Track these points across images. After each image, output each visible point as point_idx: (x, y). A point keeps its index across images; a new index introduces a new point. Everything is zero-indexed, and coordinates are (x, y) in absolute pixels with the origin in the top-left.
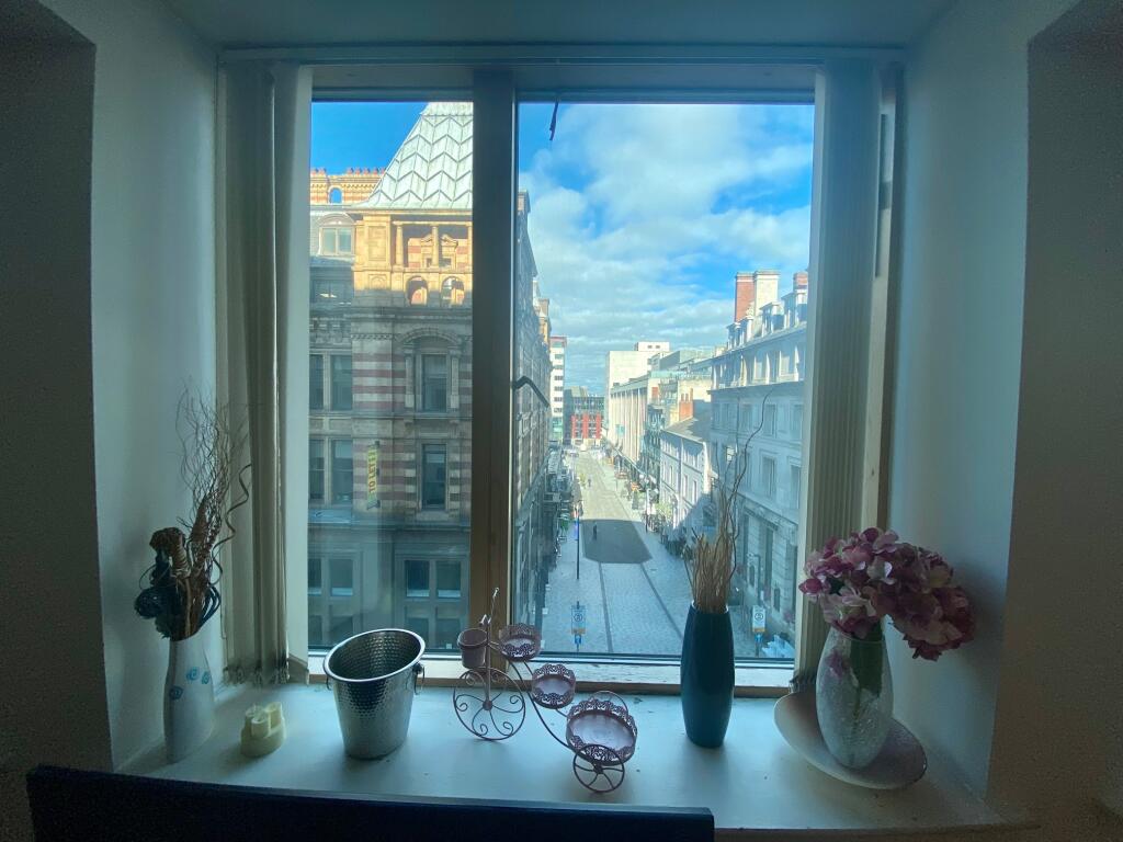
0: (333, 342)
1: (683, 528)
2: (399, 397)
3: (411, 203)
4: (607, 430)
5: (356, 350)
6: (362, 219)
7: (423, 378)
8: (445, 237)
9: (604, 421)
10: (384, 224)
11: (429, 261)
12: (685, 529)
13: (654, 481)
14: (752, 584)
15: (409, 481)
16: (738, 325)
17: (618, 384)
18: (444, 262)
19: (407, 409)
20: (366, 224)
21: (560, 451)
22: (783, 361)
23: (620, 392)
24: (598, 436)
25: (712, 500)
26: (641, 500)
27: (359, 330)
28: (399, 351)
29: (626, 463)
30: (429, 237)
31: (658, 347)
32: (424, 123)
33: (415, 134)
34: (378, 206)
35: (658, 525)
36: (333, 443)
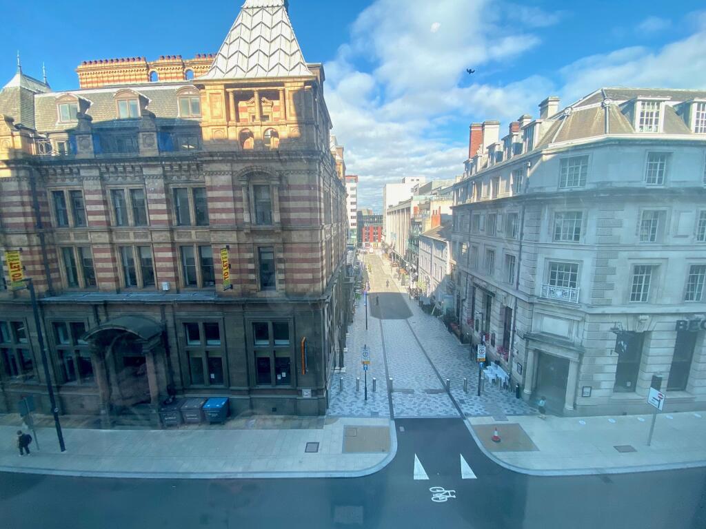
0: (193, 179)
1: (433, 297)
2: (239, 216)
3: (239, 74)
4: (385, 236)
5: (208, 183)
6: (204, 88)
7: (255, 201)
8: (264, 99)
9: (384, 230)
10: (220, 91)
11: (254, 117)
12: (434, 297)
13: (415, 267)
14: (477, 330)
15: (251, 271)
16: (471, 161)
17: (391, 206)
18: (264, 117)
19: (245, 223)
20: (208, 92)
21: (355, 251)
22: (502, 184)
23: (394, 212)
24: (380, 240)
25: (452, 279)
26: (407, 280)
27: (209, 170)
28: (236, 183)
29: (398, 257)
30: (252, 100)
31: (418, 180)
32: (244, 14)
33: (239, 21)
34: (215, 78)
35: (417, 295)
36: (200, 248)
